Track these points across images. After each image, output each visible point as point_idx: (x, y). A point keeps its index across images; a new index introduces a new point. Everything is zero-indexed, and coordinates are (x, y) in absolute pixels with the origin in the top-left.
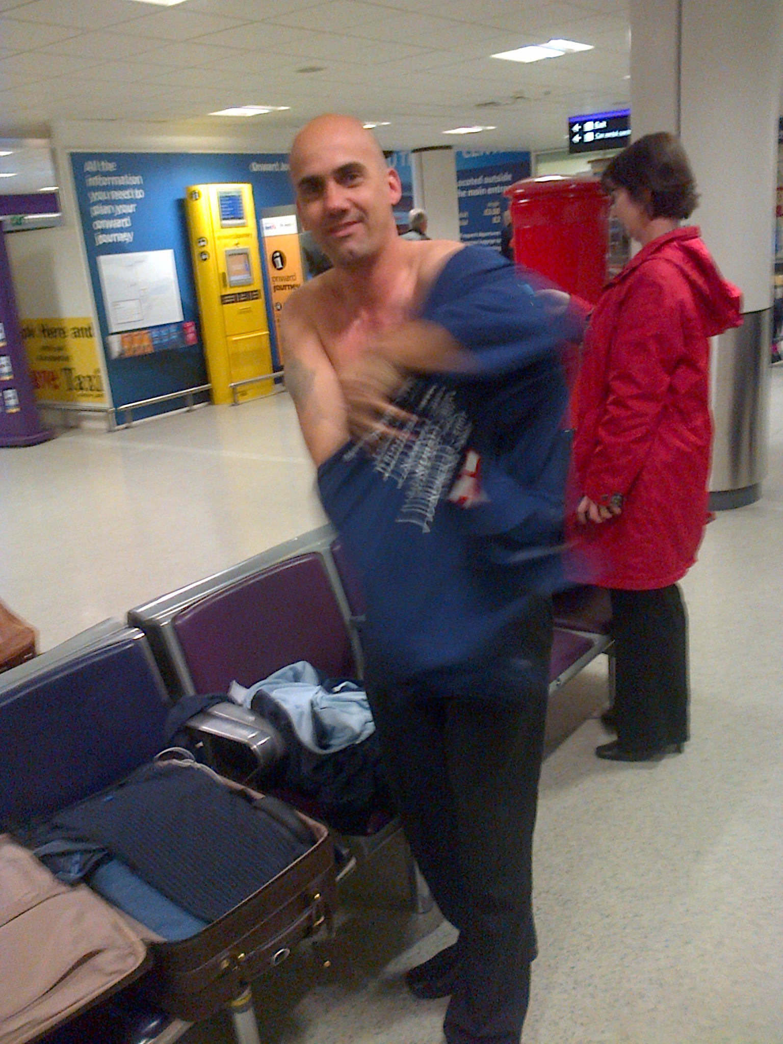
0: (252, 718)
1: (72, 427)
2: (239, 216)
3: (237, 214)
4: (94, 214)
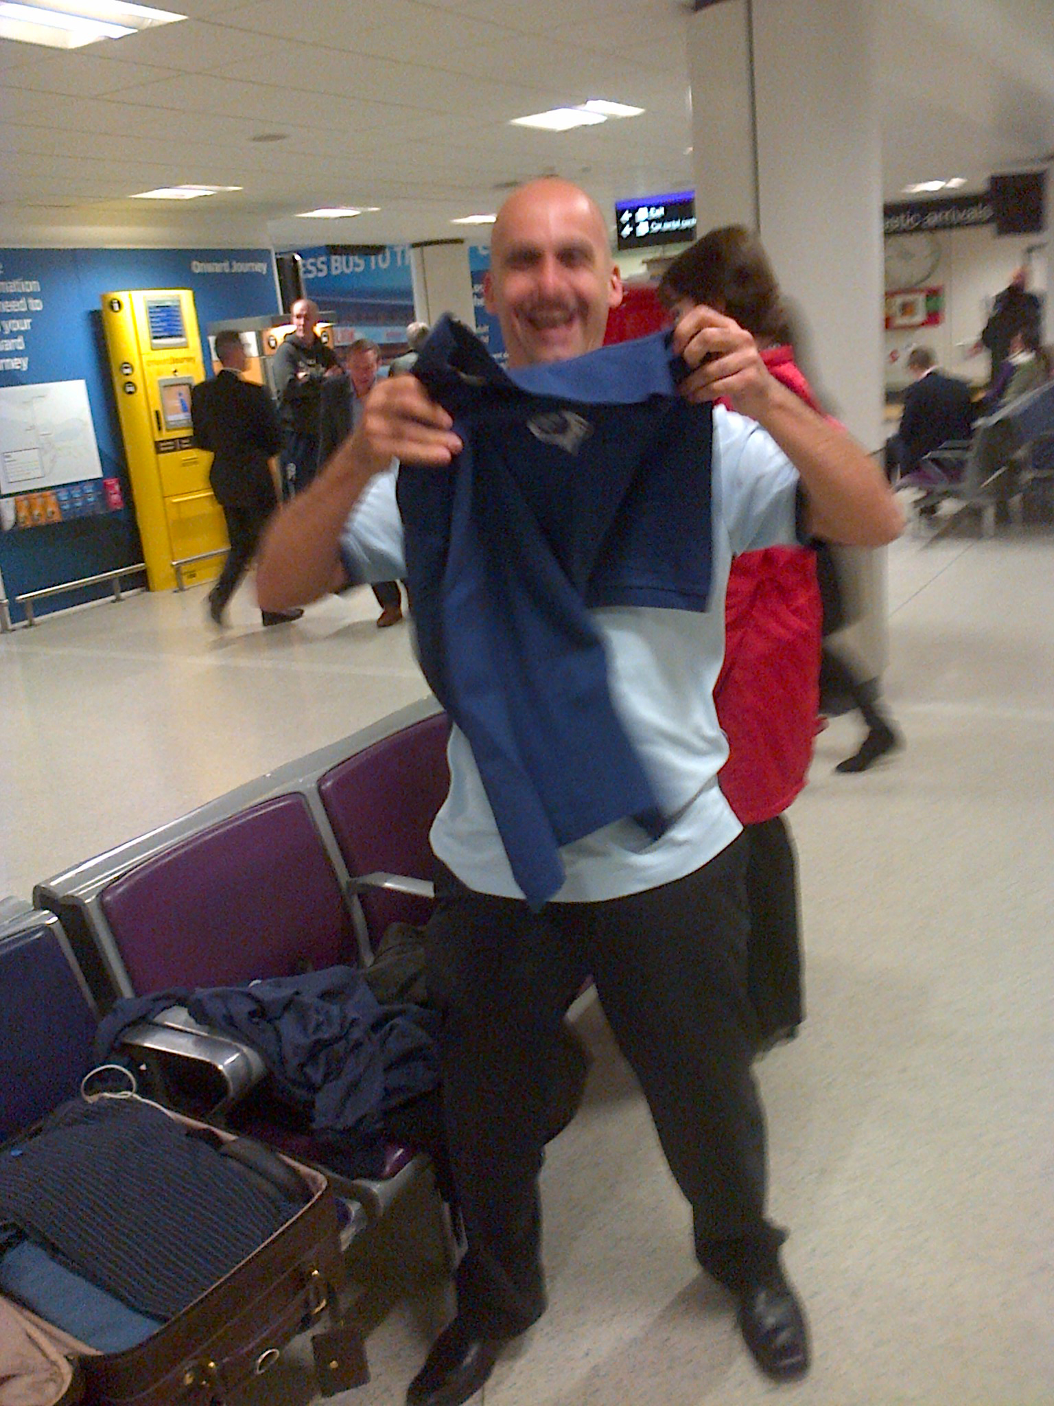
2: (177, 333)
3: (172, 330)
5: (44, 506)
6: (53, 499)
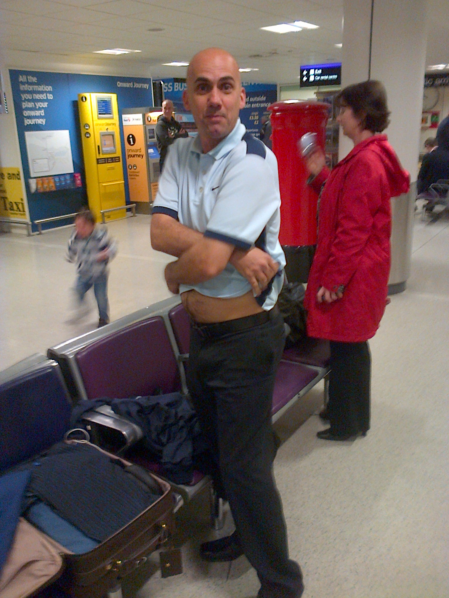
1: (7, 232)
2: (109, 112)
3: (107, 111)
4: (24, 107)
5: (49, 183)
6: (52, 181)
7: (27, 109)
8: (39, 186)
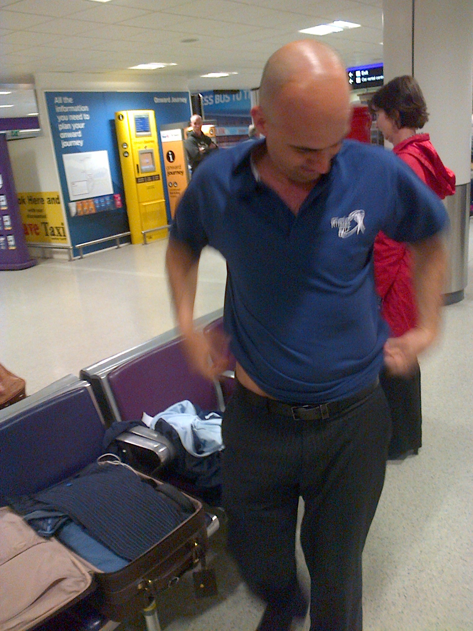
0: (156, 436)
1: (48, 258)
3: (145, 128)
4: (60, 129)
5: (88, 206)
6: (92, 203)
7: (64, 131)
8: (80, 209)
